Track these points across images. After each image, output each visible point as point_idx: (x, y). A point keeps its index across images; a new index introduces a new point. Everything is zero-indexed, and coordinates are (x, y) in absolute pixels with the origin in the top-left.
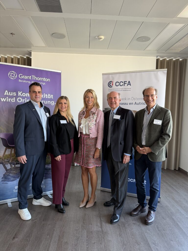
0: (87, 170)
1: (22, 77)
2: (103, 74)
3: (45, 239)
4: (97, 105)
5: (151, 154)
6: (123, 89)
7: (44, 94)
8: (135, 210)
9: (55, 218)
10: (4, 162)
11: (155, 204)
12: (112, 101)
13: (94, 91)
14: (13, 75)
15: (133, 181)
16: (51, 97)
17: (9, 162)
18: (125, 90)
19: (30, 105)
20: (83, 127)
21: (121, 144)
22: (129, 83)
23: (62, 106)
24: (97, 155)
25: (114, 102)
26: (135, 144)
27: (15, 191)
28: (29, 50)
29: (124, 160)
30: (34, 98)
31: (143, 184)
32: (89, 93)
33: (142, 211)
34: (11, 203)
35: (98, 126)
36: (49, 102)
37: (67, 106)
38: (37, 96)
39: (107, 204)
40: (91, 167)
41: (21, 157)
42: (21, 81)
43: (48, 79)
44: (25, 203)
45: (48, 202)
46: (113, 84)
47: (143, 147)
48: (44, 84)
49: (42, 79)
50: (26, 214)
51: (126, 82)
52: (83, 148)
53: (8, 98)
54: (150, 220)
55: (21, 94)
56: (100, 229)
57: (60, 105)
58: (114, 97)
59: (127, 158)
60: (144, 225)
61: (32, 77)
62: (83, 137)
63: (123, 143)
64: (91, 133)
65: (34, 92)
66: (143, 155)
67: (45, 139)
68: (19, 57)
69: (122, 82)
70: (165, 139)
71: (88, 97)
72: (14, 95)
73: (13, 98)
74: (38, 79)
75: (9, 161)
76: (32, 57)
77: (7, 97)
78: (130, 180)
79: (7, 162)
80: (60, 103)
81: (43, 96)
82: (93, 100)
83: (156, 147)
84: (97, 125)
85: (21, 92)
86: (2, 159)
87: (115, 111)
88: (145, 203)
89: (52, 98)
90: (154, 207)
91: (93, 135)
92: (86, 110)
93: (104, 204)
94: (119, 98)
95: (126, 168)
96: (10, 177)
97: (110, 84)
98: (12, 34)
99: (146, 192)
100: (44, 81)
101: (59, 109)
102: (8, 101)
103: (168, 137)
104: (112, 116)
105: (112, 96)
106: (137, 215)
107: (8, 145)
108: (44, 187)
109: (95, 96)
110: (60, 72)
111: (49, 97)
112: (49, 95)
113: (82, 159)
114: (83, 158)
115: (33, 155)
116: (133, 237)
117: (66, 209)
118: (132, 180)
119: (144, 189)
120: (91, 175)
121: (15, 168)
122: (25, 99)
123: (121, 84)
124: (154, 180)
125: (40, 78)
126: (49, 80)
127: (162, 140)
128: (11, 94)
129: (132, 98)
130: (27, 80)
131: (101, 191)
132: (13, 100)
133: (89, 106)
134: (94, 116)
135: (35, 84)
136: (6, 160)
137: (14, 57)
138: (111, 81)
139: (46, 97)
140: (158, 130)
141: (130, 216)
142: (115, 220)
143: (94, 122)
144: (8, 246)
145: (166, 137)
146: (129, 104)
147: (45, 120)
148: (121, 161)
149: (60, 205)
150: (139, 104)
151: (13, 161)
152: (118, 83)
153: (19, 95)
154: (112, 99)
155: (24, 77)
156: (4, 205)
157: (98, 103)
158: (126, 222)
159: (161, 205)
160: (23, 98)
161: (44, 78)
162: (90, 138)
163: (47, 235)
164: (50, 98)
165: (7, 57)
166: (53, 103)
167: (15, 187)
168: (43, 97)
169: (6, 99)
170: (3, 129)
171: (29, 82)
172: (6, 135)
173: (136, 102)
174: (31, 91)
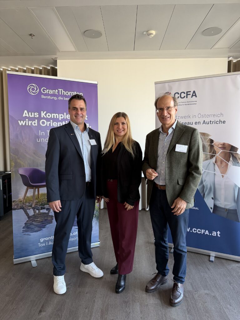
1: (45, 92)
2: (156, 83)
3: (82, 315)
6: (186, 102)
9: (94, 284)
10: (25, 207)
14: (33, 89)
15: (200, 232)
17: (31, 206)
18: (188, 104)
27: (40, 244)
28: (54, 57)
30: (74, 118)
34: (36, 260)
37: (125, 127)
38: (78, 114)
41: (53, 202)
42: (44, 97)
44: (61, 268)
49: (73, 93)
51: (190, 92)
55: (46, 114)
61: (59, 91)
65: (75, 108)
67: (88, 178)
68: (41, 68)
69: (184, 93)
72: (35, 116)
73: (35, 121)
74: (67, 93)
75: (32, 205)
76: (58, 68)
77: (27, 120)
78: (196, 231)
79: (29, 206)
80: (115, 124)
85: (45, 112)
86: (22, 202)
96: (32, 226)
98: (31, 35)
102: (28, 124)
107: (29, 183)
110: (96, 83)
118: (200, 230)
121: (40, 215)
122: (51, 122)
123: (182, 96)
125: (70, 92)
128: (31, 115)
129: (199, 115)
130: (52, 95)
132: (35, 123)
135: (77, 96)
136: (27, 204)
137: (35, 68)
138: (168, 93)
146: (194, 123)
150: (209, 122)
151: (37, 204)
152: (178, 94)
153: (42, 117)
155: (48, 91)
156: (27, 263)
158: (195, 291)
160: (48, 120)
163: (86, 309)
165: (26, 69)
167: (41, 240)
170: (22, 162)
171: (55, 98)
172: (26, 170)
173: (204, 121)
174: (71, 108)
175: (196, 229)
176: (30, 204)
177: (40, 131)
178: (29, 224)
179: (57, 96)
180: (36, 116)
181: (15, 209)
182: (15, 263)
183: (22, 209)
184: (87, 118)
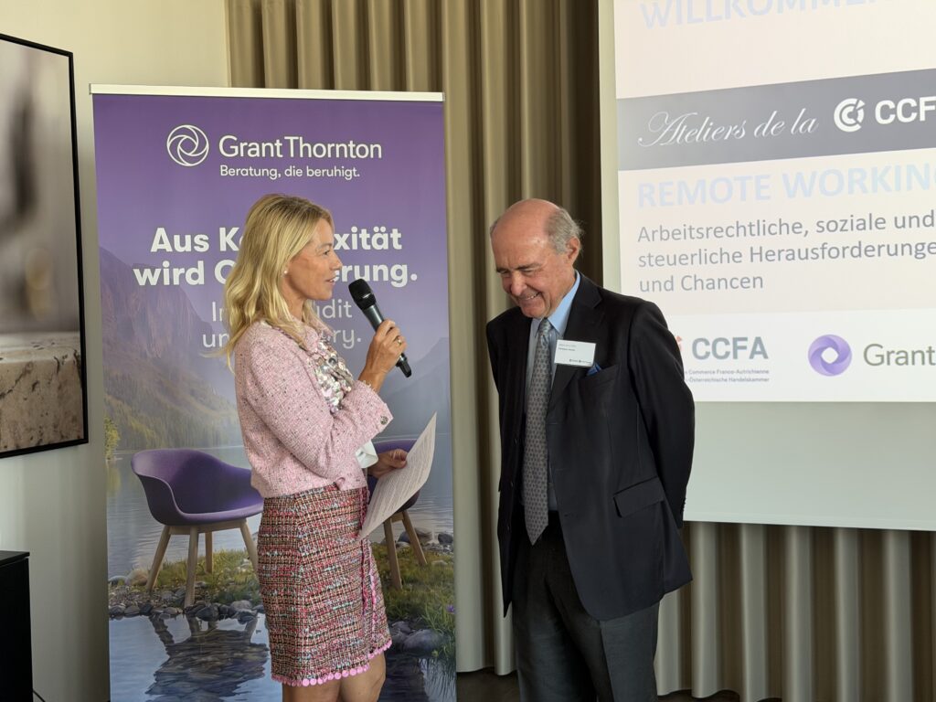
1: (233, 151)
7: (354, 229)
10: (159, 607)
14: (188, 146)
16: (390, 240)
17: (180, 603)
36: (381, 272)
42: (232, 172)
43: (372, 147)
48: (351, 174)
49: (341, 149)
53: (171, 268)
61: (286, 145)
72: (196, 248)
73: (197, 267)
74: (319, 150)
75: (183, 600)
77: (166, 264)
79: (174, 604)
81: (349, 241)
85: (234, 230)
86: (147, 587)
89: (397, 246)
100: (352, 156)
102: (171, 280)
107: (175, 511)
110: (439, 97)
111: (380, 241)
112: (380, 232)
125: (330, 146)
126: (376, 149)
128: (183, 243)
130: (259, 163)
132: (195, 276)
136: (167, 595)
139: (366, 246)
151: (203, 597)
153: (223, 248)
155: (246, 149)
161: (351, 145)
164: (385, 246)
166: (404, 276)
168: (346, 247)
170: (149, 428)
171: (274, 175)
172: (162, 460)
176: (178, 594)
177: (214, 304)
179: (280, 164)
180: (202, 247)
181: (118, 615)
183: (145, 614)
184: (399, 243)
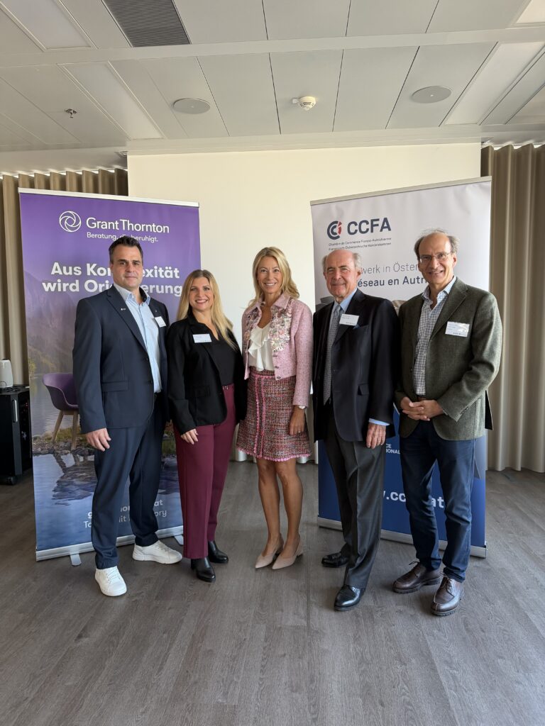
0: (274, 467)
1: (94, 225)
2: (313, 204)
3: (155, 643)
4: (293, 291)
5: (442, 418)
6: (370, 241)
7: (156, 267)
8: (407, 577)
9: (186, 594)
10: (58, 450)
11: (462, 559)
12: (334, 279)
13: (281, 252)
14: (70, 221)
16: (174, 274)
17: (69, 448)
18: (375, 245)
19: (112, 298)
20: (256, 351)
21: (359, 393)
22: (386, 225)
23: (198, 296)
24: (296, 425)
25: (342, 281)
26: (398, 394)
28: (120, 150)
29: (369, 439)
30: (123, 278)
31: (426, 503)
32: (267, 258)
33: (427, 580)
34: (80, 554)
35: (295, 345)
36: (169, 289)
37: (210, 295)
38: (129, 272)
39: (330, 562)
40: (282, 460)
41: (94, 433)
42: (92, 236)
43: (164, 227)
44: (110, 553)
45: (172, 553)
46: (340, 229)
47: (418, 401)
48: (153, 240)
49: (149, 228)
50: (112, 581)
51: (378, 220)
52: (258, 409)
53: (62, 283)
54: (444, 602)
55: (95, 270)
56: (304, 623)
57: (193, 294)
58: (340, 265)
59: (378, 431)
60: (427, 616)
61: (121, 223)
62: (256, 379)
63: (365, 391)
64: (278, 365)
65: (123, 262)
66: (420, 421)
67: (157, 386)
68: (97, 172)
69: (367, 223)
70: (478, 376)
71: (264, 271)
72: (75, 274)
73: (75, 283)
74: (138, 227)
75: (71, 446)
76: (130, 170)
77: (59, 281)
78: (398, 497)
79: (66, 448)
80: (192, 290)
81: (153, 273)
82: (279, 277)
83: (454, 399)
84: (293, 343)
85: (94, 265)
86: (52, 440)
87: (345, 304)
88: (434, 559)
89: (177, 277)
90: (459, 569)
91: (283, 373)
92: (262, 304)
93: (323, 559)
94: (355, 266)
95: (378, 460)
96: (73, 488)
97: (333, 231)
98: (69, 111)
99: (436, 527)
100: (154, 231)
101: (192, 304)
102: (62, 289)
103: (488, 370)
104: (337, 317)
105: (334, 265)
106: (412, 589)
107: (65, 404)
108: (165, 515)
109: (283, 267)
110: (196, 205)
111: (169, 274)
112: (168, 270)
113: (256, 439)
114: (260, 435)
115: (127, 428)
116: (391, 645)
117: (220, 572)
119: (429, 519)
120: (283, 481)
122: (105, 284)
123: (364, 229)
124: (453, 491)
125: (143, 226)
126: (166, 228)
127: (471, 379)
128: (68, 271)
129: (397, 267)
130: (107, 232)
131: (321, 527)
132: (74, 287)
133: (271, 293)
134: (285, 320)
135: (125, 240)
136: (62, 444)
137: (83, 171)
138: (336, 222)
139: (162, 276)
140: (460, 350)
141: (392, 593)
142: (347, 600)
143: (286, 336)
144: (64, 653)
145: (479, 370)
146: (386, 283)
147: (153, 337)
148: (360, 439)
149: (201, 560)
150: (416, 280)
151: (81, 445)
152: (356, 224)
153: (89, 274)
154: (334, 270)
155: (100, 224)
156: (62, 559)
157: (293, 284)
158: (379, 607)
159: (487, 567)
160: (100, 280)
161: (154, 226)
162: (277, 379)
163: (164, 633)
164: (171, 276)
165: (65, 174)
168: (152, 276)
169: (55, 284)
170: (51, 362)
172: (58, 379)
173: (406, 277)
174: (115, 261)
175: (397, 495)
176: (68, 444)
178: (65, 484)
179: (117, 234)
180: (78, 273)
181: (38, 454)
182: (38, 559)
183: (52, 454)
184: (178, 275)
